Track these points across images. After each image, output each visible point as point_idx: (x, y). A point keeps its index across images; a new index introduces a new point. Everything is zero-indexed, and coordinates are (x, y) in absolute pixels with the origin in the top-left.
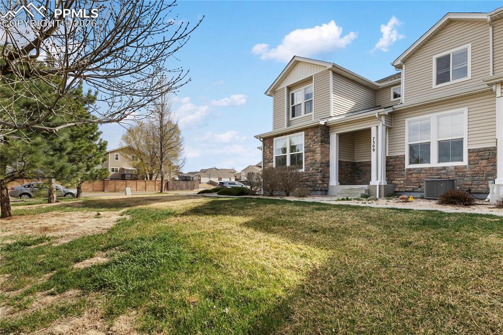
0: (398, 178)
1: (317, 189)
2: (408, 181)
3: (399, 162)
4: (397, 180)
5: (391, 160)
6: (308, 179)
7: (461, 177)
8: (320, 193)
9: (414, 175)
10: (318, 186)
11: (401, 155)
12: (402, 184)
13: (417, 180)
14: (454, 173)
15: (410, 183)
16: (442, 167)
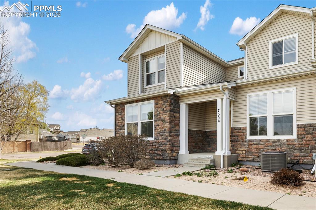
0: (241, 148)
1: (166, 158)
2: (249, 152)
3: (242, 133)
4: (240, 150)
5: (235, 131)
6: (158, 148)
7: (292, 149)
8: (168, 162)
9: (254, 146)
10: (167, 155)
11: (243, 127)
12: (244, 154)
13: (256, 151)
14: (286, 145)
15: (250, 153)
16: (276, 139)
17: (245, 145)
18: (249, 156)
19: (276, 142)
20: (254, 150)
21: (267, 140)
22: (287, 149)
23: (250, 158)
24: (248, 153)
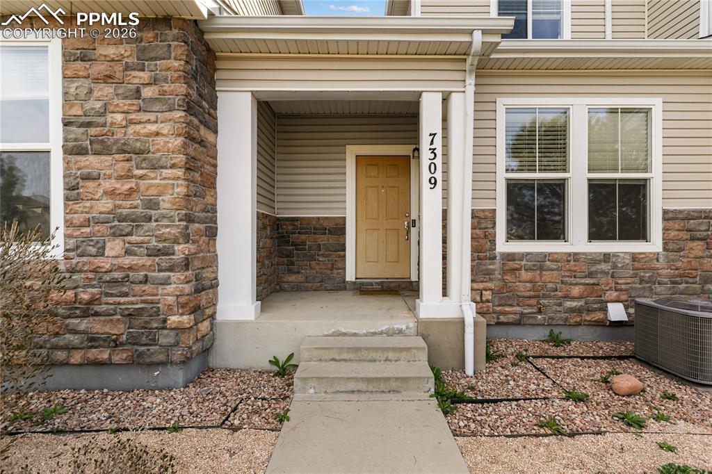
2: (504, 293)
7: (648, 282)
11: (483, 211)
12: (488, 301)
13: (530, 291)
14: (631, 272)
15: (510, 298)
16: (601, 253)
17: (490, 272)
18: (507, 309)
19: (599, 262)
20: (523, 289)
21: (570, 254)
22: (634, 283)
23: (509, 313)
24: (501, 298)
